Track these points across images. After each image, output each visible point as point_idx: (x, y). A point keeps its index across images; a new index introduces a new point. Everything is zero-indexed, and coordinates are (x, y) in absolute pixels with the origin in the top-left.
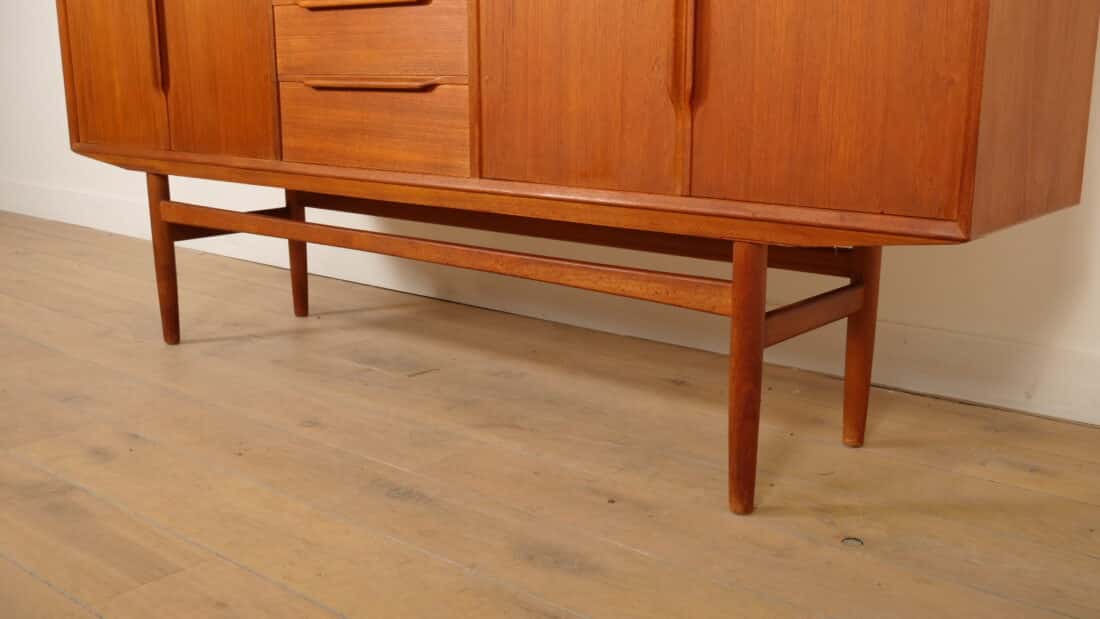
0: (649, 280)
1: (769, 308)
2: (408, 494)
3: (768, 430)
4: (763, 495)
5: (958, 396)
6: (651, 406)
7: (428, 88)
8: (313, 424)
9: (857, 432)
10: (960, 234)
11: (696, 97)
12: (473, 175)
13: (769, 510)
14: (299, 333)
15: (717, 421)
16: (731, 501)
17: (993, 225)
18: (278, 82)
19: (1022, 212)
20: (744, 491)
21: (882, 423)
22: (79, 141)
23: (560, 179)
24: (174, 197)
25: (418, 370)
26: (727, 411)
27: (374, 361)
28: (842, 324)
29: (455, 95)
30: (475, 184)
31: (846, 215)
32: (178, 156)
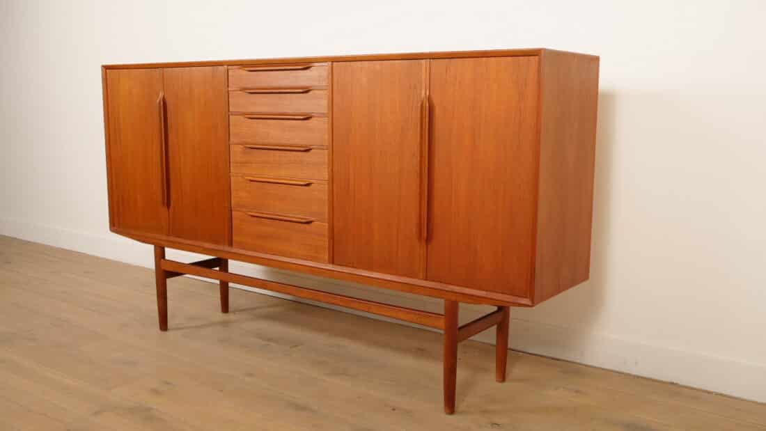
0: (408, 313)
1: (460, 324)
2: (303, 408)
3: (461, 374)
4: (460, 404)
5: (550, 355)
6: (408, 363)
7: (309, 223)
8: (250, 375)
9: (502, 375)
10: (530, 303)
11: (429, 240)
12: (329, 263)
13: (462, 412)
14: (225, 324)
15: (437, 369)
16: (445, 408)
17: (543, 299)
18: (231, 211)
19: (558, 289)
20: (450, 404)
21: (515, 370)
22: (114, 226)
23: (370, 269)
24: (167, 258)
25: (295, 344)
26: (443, 363)
27: (270, 340)
28: (494, 328)
29: (322, 226)
30: (330, 267)
31: (488, 293)
32: (172, 239)
